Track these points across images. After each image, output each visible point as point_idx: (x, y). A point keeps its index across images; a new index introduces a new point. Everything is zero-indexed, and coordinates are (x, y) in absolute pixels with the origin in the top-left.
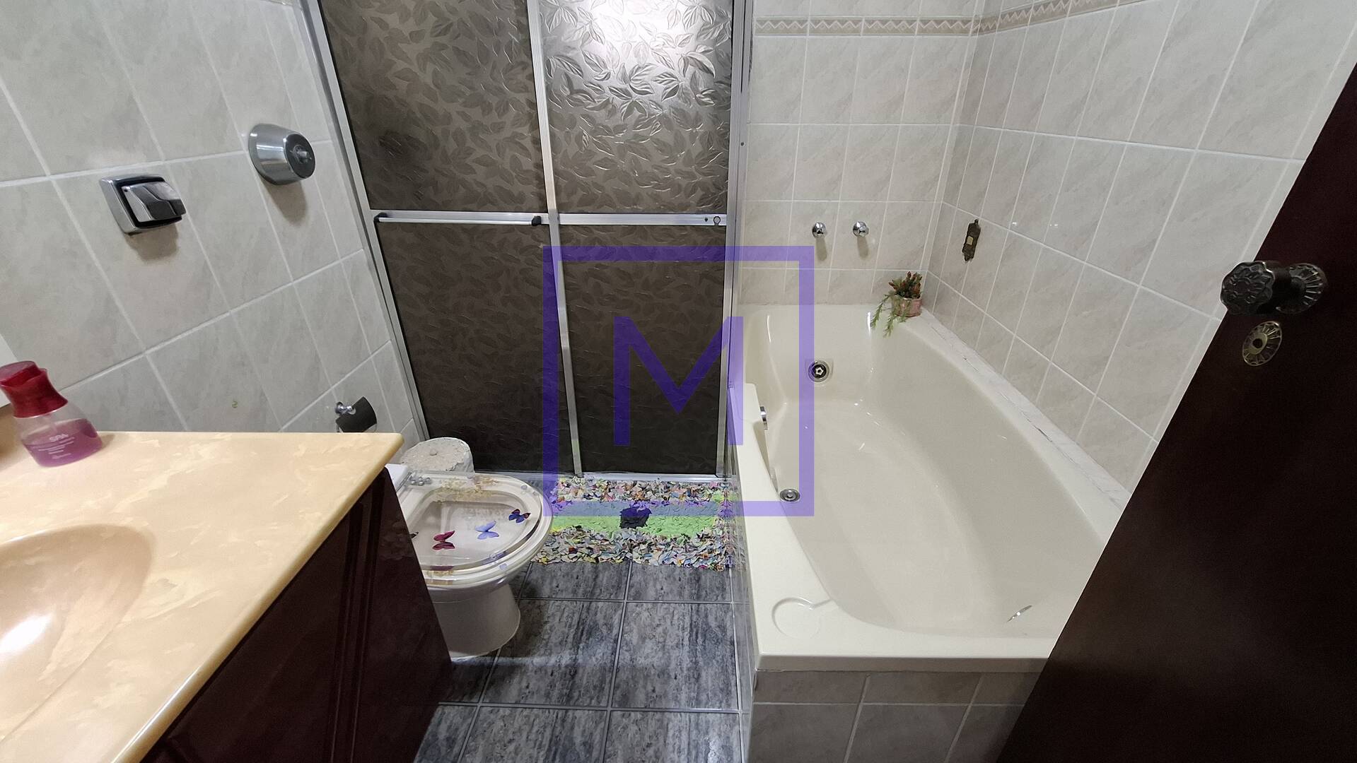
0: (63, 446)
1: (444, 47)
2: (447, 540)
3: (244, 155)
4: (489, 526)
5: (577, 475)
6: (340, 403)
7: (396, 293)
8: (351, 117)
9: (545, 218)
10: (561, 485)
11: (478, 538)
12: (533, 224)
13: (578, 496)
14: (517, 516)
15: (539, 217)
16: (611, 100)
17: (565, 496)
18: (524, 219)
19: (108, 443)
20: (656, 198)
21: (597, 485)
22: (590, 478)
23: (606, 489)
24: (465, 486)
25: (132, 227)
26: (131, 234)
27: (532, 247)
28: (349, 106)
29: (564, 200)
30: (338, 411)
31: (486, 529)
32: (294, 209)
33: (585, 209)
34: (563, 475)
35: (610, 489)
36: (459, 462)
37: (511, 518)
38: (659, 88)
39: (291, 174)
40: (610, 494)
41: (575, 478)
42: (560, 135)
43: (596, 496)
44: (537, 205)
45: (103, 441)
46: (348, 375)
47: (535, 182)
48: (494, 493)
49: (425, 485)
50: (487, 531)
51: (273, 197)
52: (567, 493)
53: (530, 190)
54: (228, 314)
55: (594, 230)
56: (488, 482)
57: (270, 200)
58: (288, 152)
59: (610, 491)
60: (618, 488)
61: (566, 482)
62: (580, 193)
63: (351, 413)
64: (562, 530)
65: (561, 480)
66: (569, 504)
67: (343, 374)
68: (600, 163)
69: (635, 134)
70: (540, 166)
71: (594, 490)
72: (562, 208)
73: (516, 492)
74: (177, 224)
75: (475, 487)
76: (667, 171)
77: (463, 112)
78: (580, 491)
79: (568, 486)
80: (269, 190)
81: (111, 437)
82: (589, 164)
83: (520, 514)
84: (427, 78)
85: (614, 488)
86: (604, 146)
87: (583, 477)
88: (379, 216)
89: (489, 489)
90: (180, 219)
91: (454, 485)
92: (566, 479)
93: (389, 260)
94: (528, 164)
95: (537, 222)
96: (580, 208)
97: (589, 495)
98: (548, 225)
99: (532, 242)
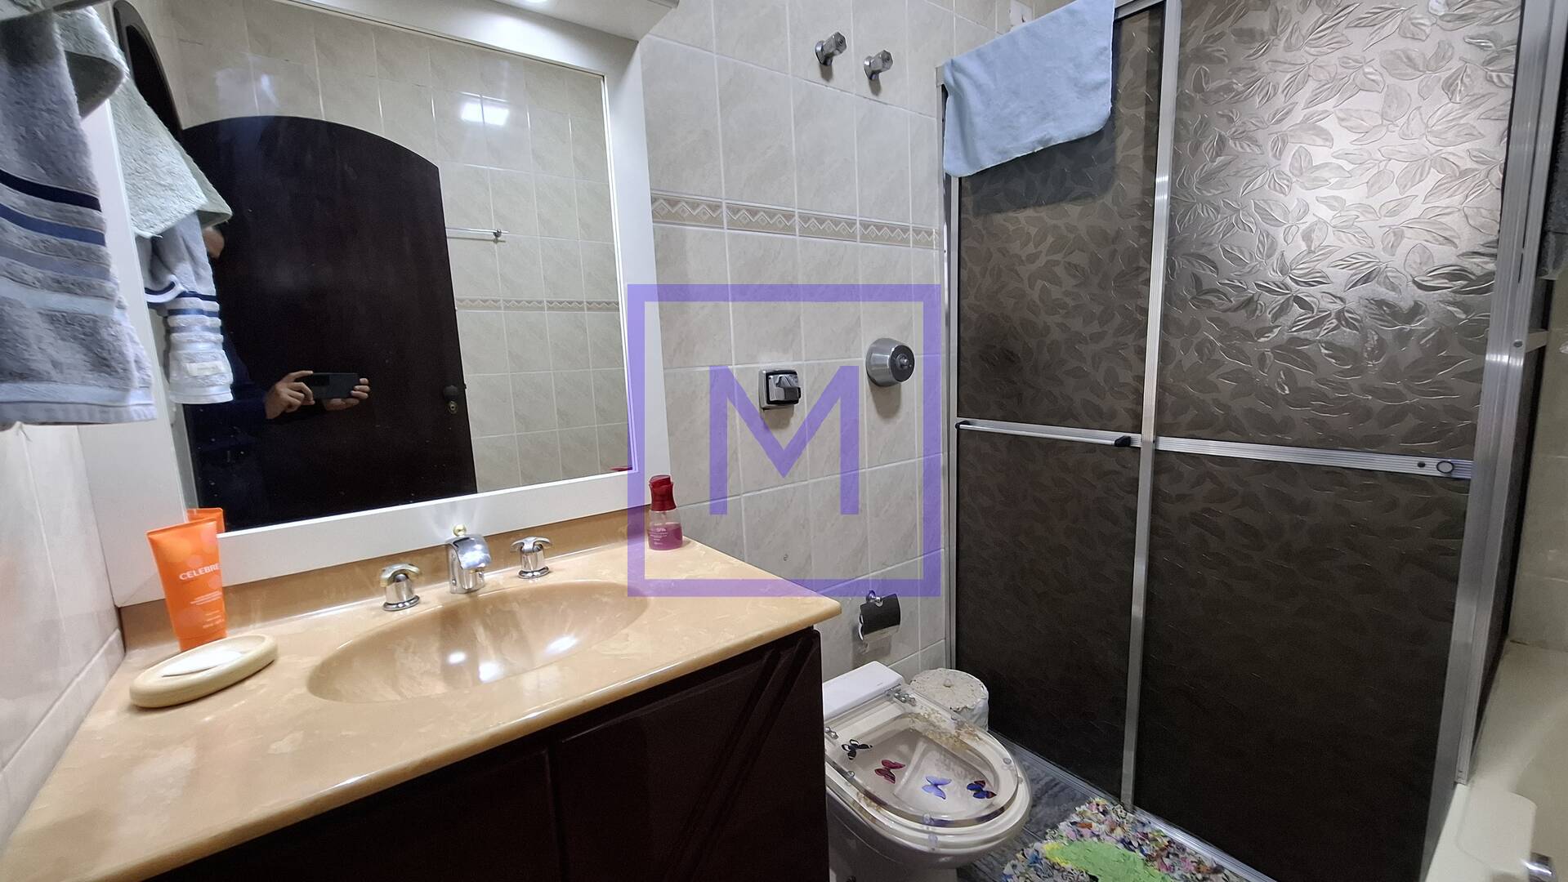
0: (661, 537)
1: (1057, 263)
2: (892, 771)
3: (862, 361)
4: (941, 782)
5: (1123, 805)
6: (873, 592)
7: (961, 501)
8: (962, 335)
9: (1137, 440)
10: (1095, 807)
11: (923, 788)
12: (1116, 445)
13: (1113, 835)
14: (979, 789)
15: (1129, 438)
16: (1256, 298)
17: (1094, 825)
18: (1108, 438)
19: (685, 545)
20: (1318, 424)
21: (1150, 836)
22: (1144, 820)
23: (1162, 850)
24: (943, 725)
25: (765, 404)
26: (764, 409)
27: (1117, 473)
28: (962, 325)
29: (1168, 418)
30: (868, 599)
31: (937, 782)
32: (888, 407)
33: (1196, 433)
34: (1103, 795)
35: (1169, 853)
36: (968, 706)
37: (970, 787)
38: (1339, 277)
39: (890, 377)
40: (1167, 862)
41: (1119, 808)
42: (1175, 343)
43: (1142, 852)
44: (1130, 423)
45: (684, 543)
46: (889, 568)
47: (1132, 397)
48: (972, 750)
49: (907, 704)
50: (936, 785)
51: (874, 396)
52: (1099, 822)
53: (1122, 406)
54: (806, 483)
55: (1206, 461)
56: (971, 734)
57: (871, 398)
58: (892, 360)
59: (1168, 857)
60: (1184, 859)
61: (1104, 806)
62: (1192, 413)
63: (877, 604)
64: (1068, 866)
65: (1097, 799)
66: (1095, 839)
67: (885, 565)
68: (1226, 376)
69: (1290, 338)
70: (1141, 379)
71: (1141, 839)
72: (1161, 430)
73: (997, 764)
74: (795, 405)
75: (954, 732)
76: (1345, 387)
77: (1062, 324)
78: (1119, 831)
79: (1104, 813)
80: (872, 390)
81: (689, 542)
82: (1212, 377)
83: (984, 789)
84: (1035, 295)
85: (1176, 855)
86: (1240, 354)
87: (1133, 813)
88: (961, 423)
89: (968, 742)
90: (797, 402)
91: (933, 718)
92: (1106, 802)
93: (961, 468)
94: (1126, 377)
95: (1124, 443)
96: (1191, 432)
97: (1130, 843)
98: (1140, 448)
99: (1118, 468)
